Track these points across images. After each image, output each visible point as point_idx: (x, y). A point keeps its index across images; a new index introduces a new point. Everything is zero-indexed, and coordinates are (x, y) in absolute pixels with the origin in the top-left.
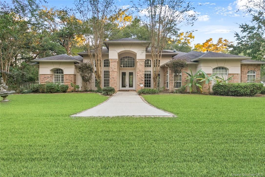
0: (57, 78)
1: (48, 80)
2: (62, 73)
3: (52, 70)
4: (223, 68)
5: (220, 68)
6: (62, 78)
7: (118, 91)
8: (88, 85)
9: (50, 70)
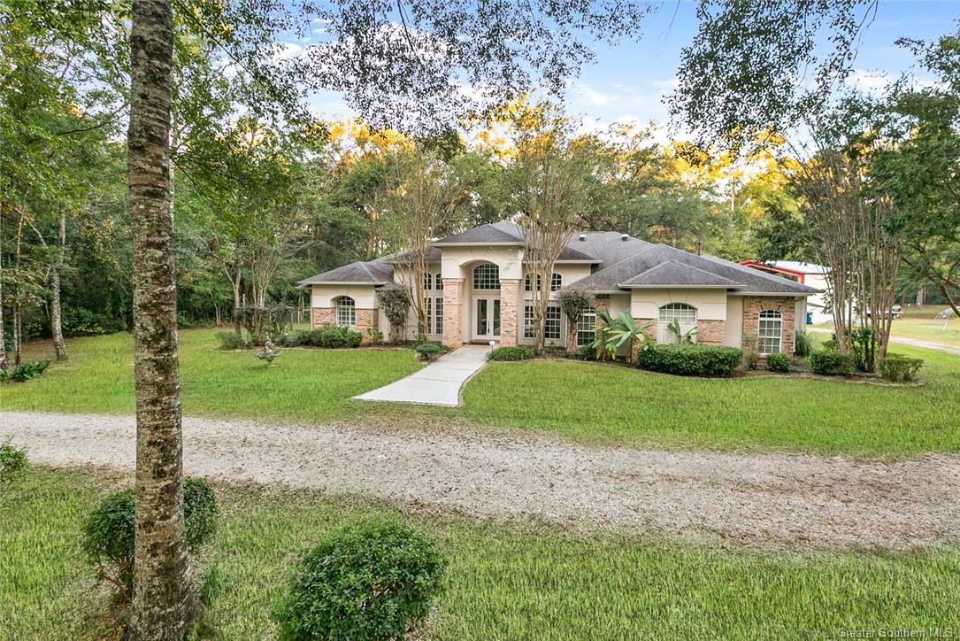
0: (344, 313)
1: (327, 319)
2: (353, 304)
3: (334, 300)
4: (685, 306)
5: (677, 306)
6: (353, 314)
7: (464, 344)
8: (400, 332)
9: (332, 300)
